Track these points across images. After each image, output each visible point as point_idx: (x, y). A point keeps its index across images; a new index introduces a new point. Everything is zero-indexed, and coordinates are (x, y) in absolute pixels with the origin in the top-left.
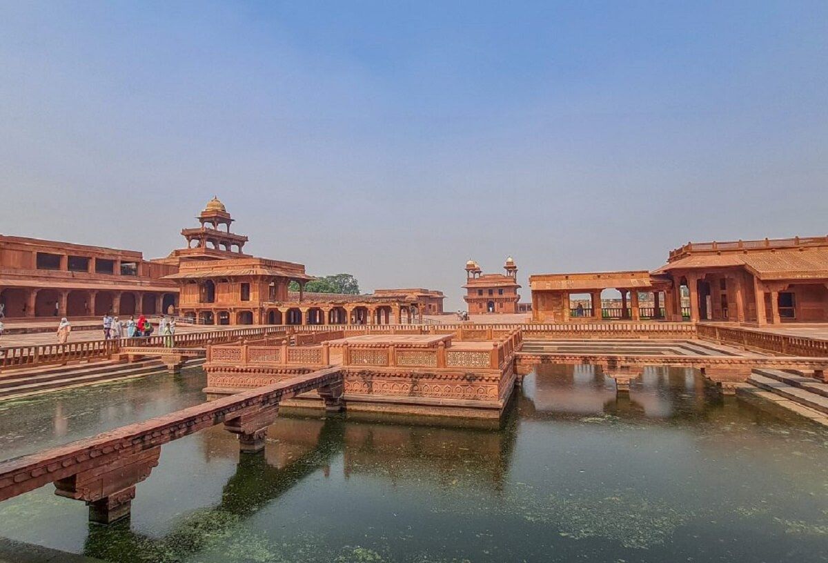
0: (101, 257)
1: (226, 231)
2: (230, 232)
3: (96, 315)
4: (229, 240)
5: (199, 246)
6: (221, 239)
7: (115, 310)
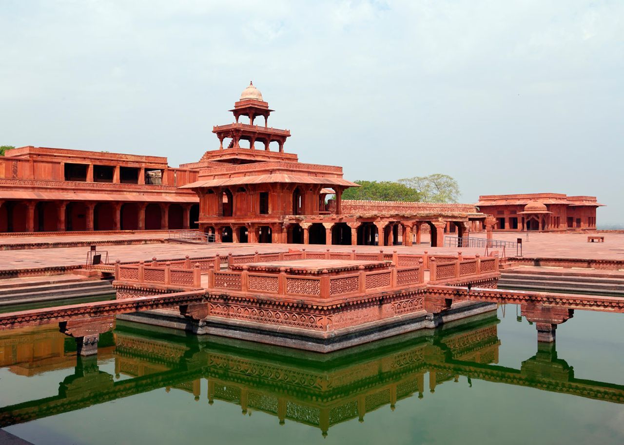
0: (124, 165)
1: (264, 126)
2: (268, 127)
3: (122, 229)
4: (266, 137)
5: (231, 146)
6: (256, 136)
7: (141, 224)
